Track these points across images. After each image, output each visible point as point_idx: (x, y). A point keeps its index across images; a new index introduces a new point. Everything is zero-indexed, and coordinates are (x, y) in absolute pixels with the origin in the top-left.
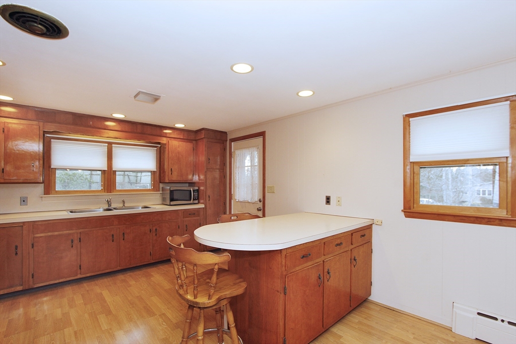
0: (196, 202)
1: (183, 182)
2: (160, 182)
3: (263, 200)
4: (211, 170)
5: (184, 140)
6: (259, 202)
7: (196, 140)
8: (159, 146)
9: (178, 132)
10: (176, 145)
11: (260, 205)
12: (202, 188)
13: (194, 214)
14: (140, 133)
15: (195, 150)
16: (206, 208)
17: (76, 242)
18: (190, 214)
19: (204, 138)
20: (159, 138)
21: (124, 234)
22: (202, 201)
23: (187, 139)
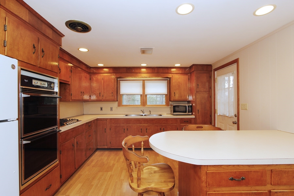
0: (191, 113)
1: (183, 100)
2: (170, 101)
3: (238, 116)
4: (200, 92)
5: (183, 74)
6: (234, 117)
7: (190, 73)
8: (169, 79)
9: (178, 69)
10: (177, 78)
11: (235, 119)
12: (194, 105)
13: (188, 122)
14: (156, 73)
15: (190, 79)
16: (196, 118)
17: (126, 130)
18: (185, 121)
19: (194, 71)
20: (167, 74)
21: (147, 129)
22: (194, 113)
23: (184, 73)
